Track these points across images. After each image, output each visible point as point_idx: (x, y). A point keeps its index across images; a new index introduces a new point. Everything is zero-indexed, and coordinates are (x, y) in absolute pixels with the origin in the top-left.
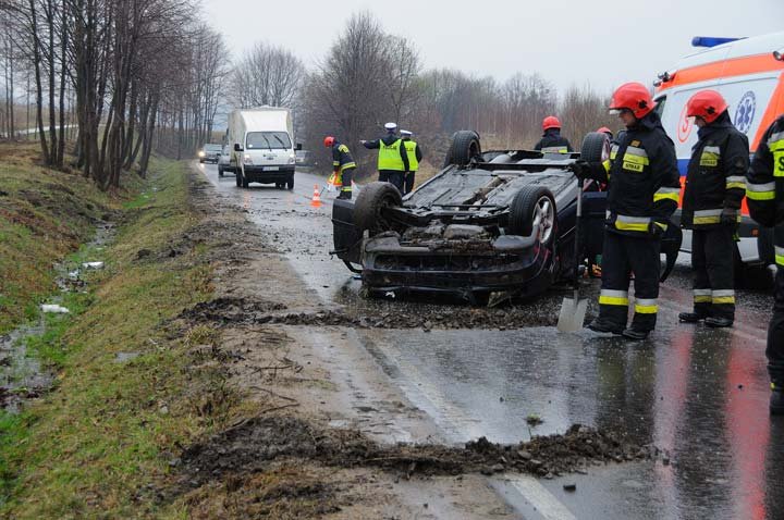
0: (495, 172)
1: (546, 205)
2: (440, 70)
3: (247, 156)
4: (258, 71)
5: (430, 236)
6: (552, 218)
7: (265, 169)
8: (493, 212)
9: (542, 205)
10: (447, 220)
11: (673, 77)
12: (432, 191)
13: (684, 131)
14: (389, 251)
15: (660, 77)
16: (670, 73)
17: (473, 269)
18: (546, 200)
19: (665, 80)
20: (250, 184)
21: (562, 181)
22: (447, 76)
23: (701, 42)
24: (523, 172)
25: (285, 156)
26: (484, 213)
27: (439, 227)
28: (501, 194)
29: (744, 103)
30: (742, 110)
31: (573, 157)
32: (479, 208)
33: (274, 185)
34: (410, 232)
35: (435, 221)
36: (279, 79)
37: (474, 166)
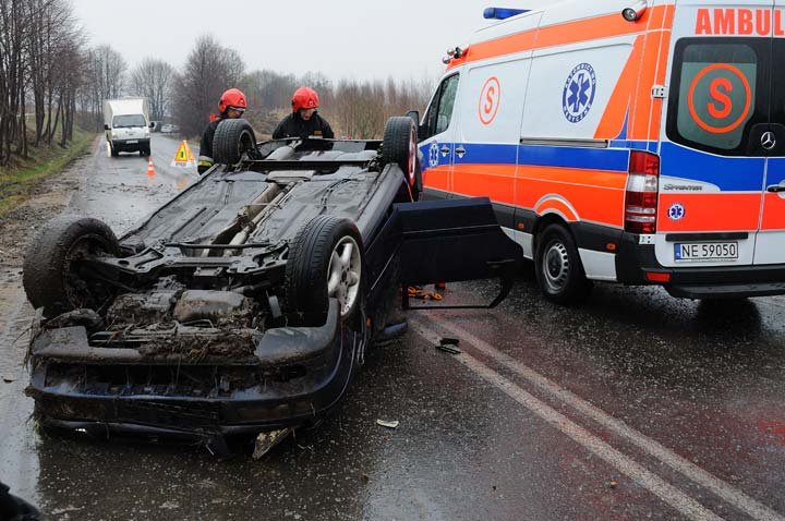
0: (272, 175)
1: (348, 248)
2: (261, 70)
3: (113, 134)
4: (147, 75)
5: (151, 314)
6: (358, 267)
7: (128, 142)
8: (260, 259)
9: (340, 251)
10: (186, 276)
11: (465, 53)
12: (180, 210)
13: (487, 111)
14: (69, 357)
15: (450, 54)
16: (463, 48)
17: (221, 392)
18: (349, 241)
19: (457, 56)
20: (120, 153)
21: (363, 188)
22: (265, 74)
23: (495, 14)
24: (309, 173)
25: (141, 132)
26: (245, 263)
27: (168, 295)
28: (278, 214)
29: (575, 78)
30: (574, 87)
31: (369, 146)
32: (238, 250)
33: (138, 152)
34: (120, 307)
35: (165, 280)
36: (160, 79)
37: (246, 167)
